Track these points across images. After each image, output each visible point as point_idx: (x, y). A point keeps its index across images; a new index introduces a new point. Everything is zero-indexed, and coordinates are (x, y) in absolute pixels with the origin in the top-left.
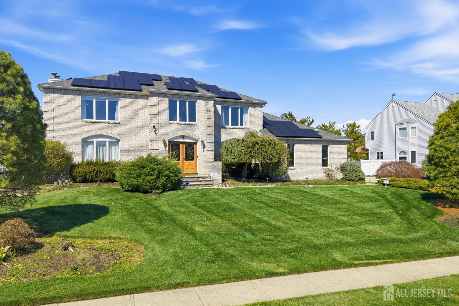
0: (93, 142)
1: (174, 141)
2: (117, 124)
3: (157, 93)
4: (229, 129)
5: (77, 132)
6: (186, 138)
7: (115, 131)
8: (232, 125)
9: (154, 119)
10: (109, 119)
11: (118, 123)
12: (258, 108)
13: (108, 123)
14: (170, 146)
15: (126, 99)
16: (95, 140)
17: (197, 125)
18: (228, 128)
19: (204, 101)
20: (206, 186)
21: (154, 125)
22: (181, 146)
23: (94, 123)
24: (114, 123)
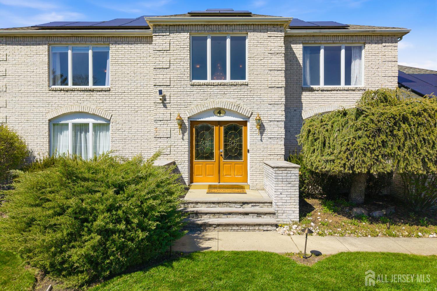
0: (67, 125)
1: (202, 120)
2: (105, 91)
3: (166, 25)
4: (320, 92)
5: (41, 109)
6: (225, 114)
7: (102, 105)
8: (326, 83)
9: (161, 76)
10: (95, 84)
11: (107, 91)
12: (387, 44)
13: (90, 90)
14: (194, 129)
15: (120, 46)
16: (70, 122)
17: (247, 85)
18: (317, 91)
19: (262, 34)
20: (257, 228)
21: (160, 89)
22: (216, 129)
23: (67, 91)
24: (101, 91)
